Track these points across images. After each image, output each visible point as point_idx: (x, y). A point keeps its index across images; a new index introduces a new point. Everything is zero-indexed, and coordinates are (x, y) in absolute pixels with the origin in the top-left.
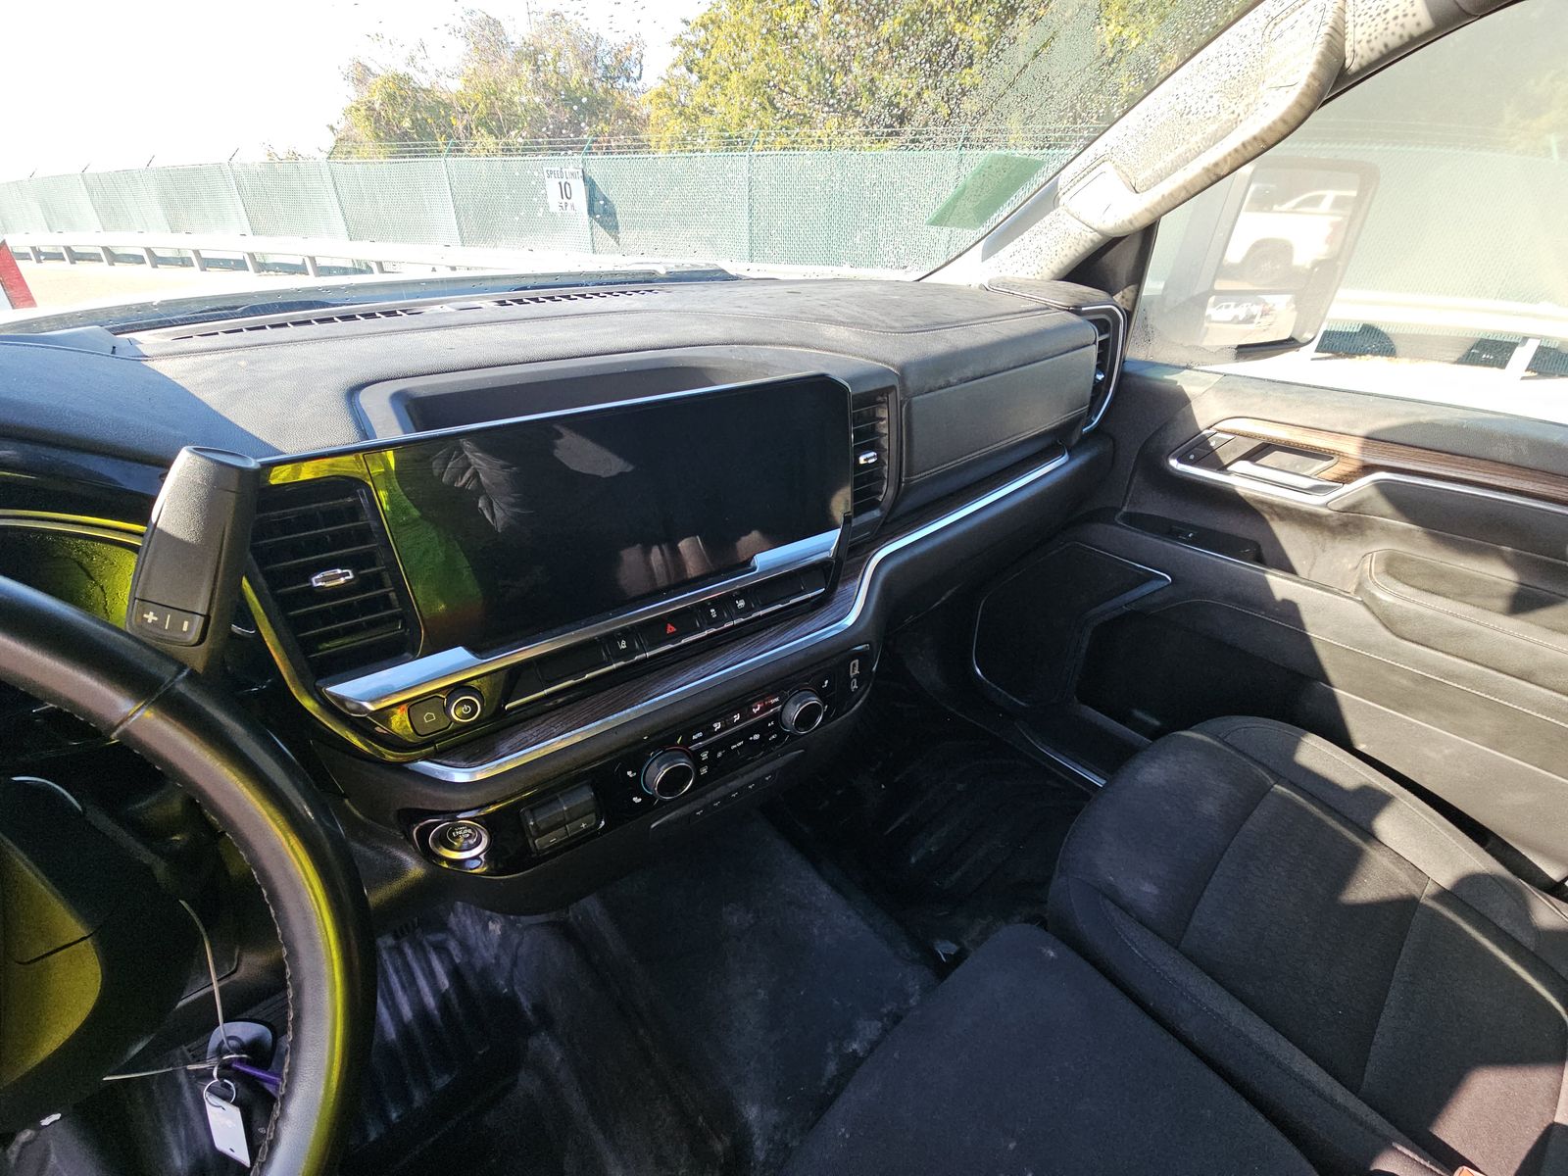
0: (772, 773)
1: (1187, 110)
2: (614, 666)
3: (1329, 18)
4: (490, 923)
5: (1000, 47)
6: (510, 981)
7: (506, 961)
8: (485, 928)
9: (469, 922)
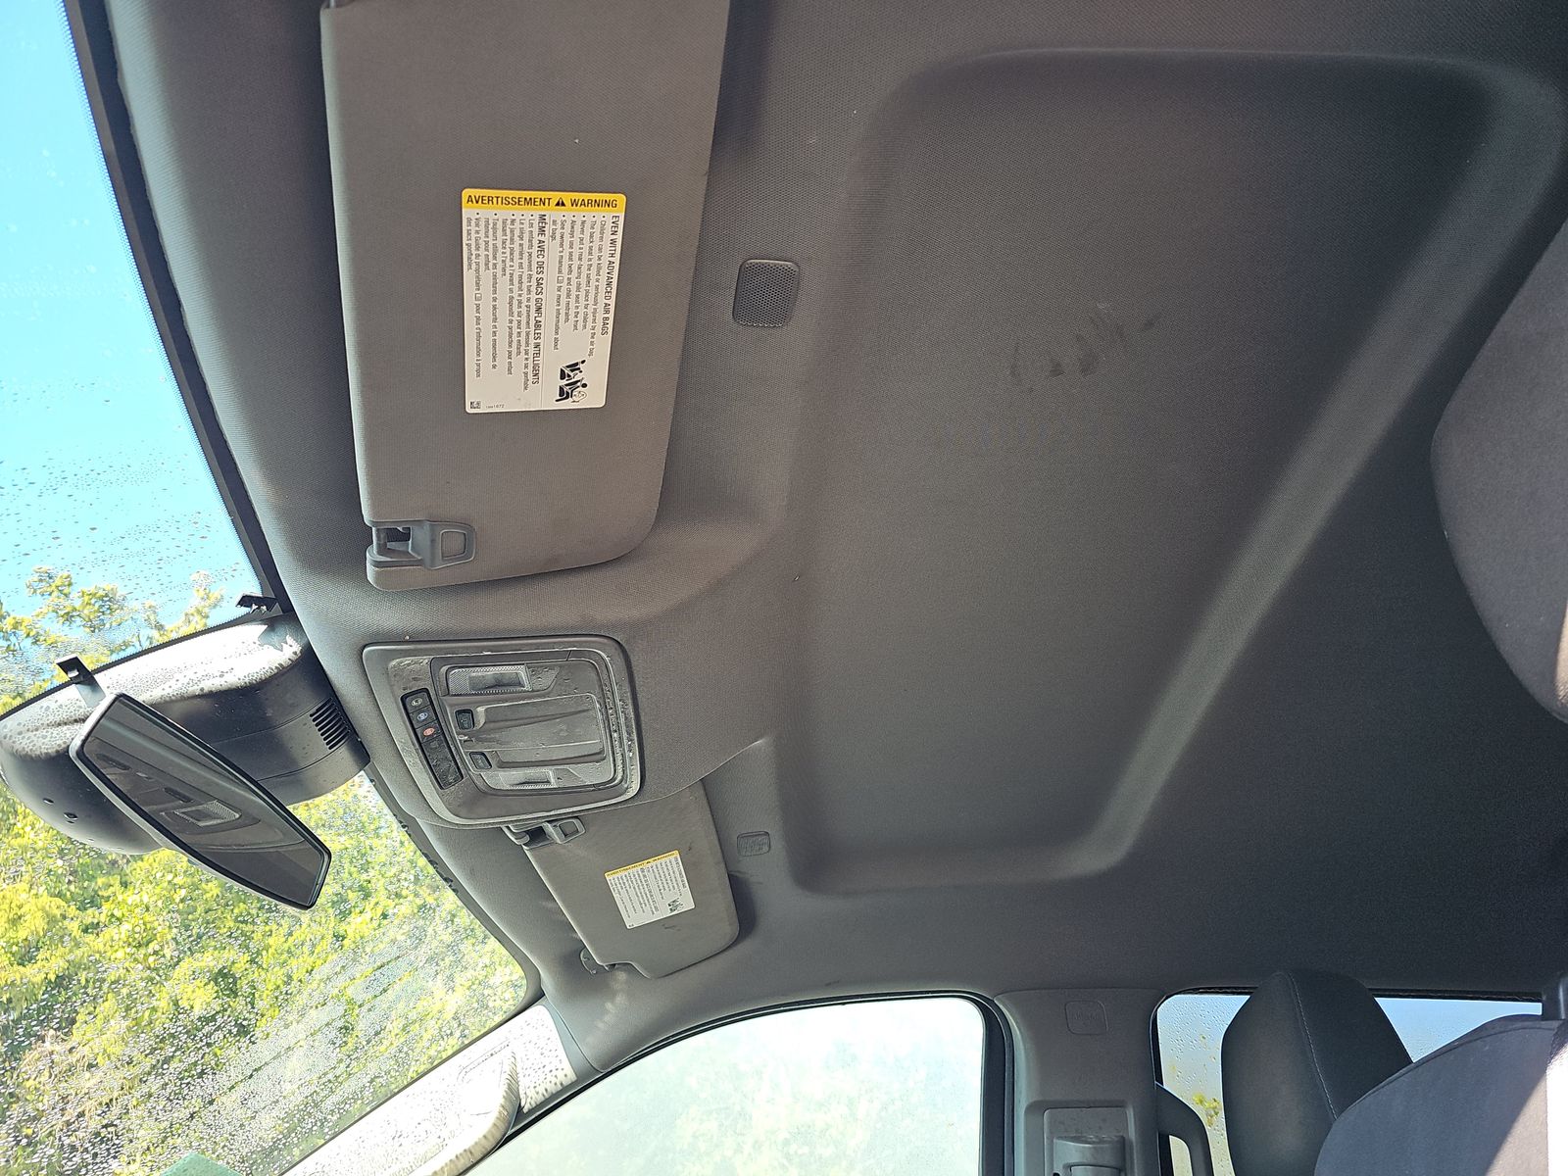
1: (399, 1134)
3: (507, 1068)
5: (253, 1039)
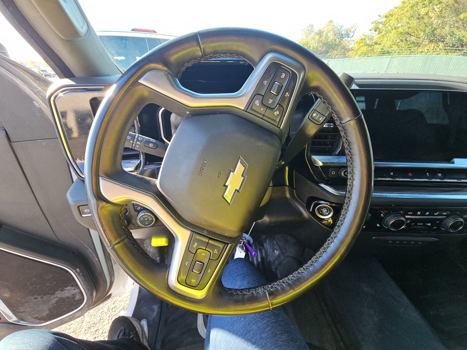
0: (423, 242)
2: (388, 179)
4: (275, 251)
6: (276, 269)
7: (277, 263)
8: (273, 251)
9: (269, 248)
